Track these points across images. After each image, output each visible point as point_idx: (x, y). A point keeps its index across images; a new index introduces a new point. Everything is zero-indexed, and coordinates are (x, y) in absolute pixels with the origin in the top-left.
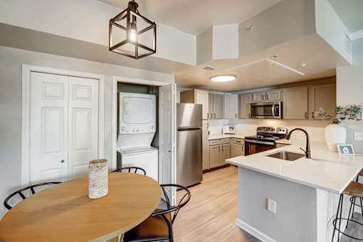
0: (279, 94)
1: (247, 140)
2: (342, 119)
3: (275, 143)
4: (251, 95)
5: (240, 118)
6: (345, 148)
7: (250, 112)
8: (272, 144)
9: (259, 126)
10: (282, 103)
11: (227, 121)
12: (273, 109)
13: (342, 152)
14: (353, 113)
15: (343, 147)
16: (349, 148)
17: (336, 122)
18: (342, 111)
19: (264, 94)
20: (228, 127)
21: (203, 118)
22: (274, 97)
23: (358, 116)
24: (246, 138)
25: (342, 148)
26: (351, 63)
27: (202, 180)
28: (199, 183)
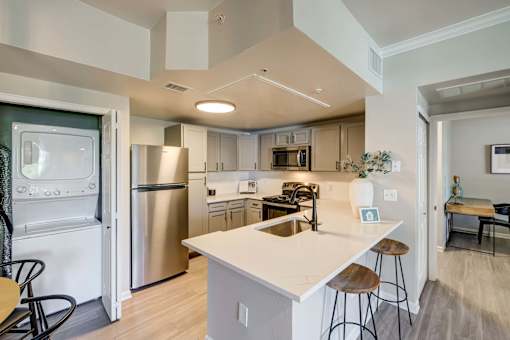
0: (307, 135)
1: (265, 203)
2: (370, 170)
3: (299, 206)
4: (273, 136)
5: (260, 169)
6: (369, 213)
7: (271, 161)
8: (295, 207)
9: (286, 181)
10: (310, 147)
11: (247, 174)
12: (298, 156)
13: (365, 220)
14: (381, 163)
15: (367, 211)
16: (374, 212)
17: (362, 176)
18: (371, 159)
19: (289, 135)
20: (247, 182)
21: (190, 170)
22: (301, 139)
23: (386, 166)
24: (265, 199)
25: (364, 212)
26: (381, 92)
27: (187, 268)
28: (184, 273)
